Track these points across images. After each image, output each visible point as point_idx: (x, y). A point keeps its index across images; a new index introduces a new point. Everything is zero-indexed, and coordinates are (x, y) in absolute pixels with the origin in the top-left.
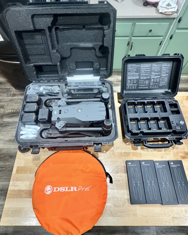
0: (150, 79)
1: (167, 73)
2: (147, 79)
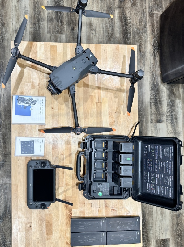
0: (154, 172)
1: (161, 192)
2: (154, 168)
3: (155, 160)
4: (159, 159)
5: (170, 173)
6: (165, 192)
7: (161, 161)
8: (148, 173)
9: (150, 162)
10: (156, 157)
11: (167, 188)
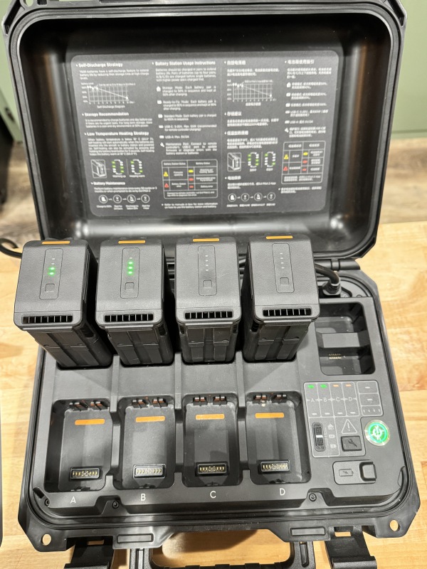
0: (220, 157)
1: (316, 120)
2: (204, 156)
3: (160, 152)
4: (154, 131)
5: (212, 74)
6: (313, 99)
7: (162, 122)
8: (230, 186)
9: (178, 180)
10: (148, 146)
11: (291, 90)
